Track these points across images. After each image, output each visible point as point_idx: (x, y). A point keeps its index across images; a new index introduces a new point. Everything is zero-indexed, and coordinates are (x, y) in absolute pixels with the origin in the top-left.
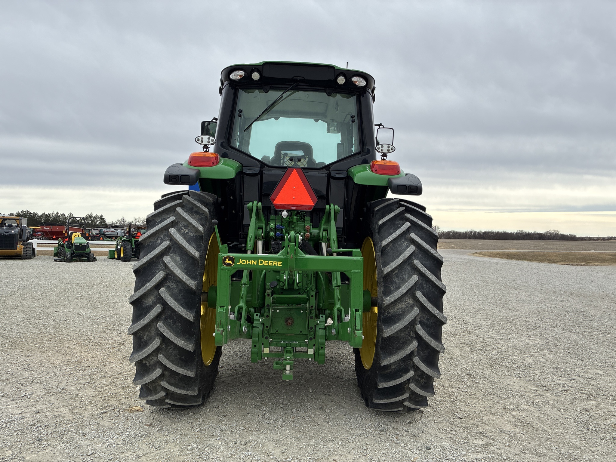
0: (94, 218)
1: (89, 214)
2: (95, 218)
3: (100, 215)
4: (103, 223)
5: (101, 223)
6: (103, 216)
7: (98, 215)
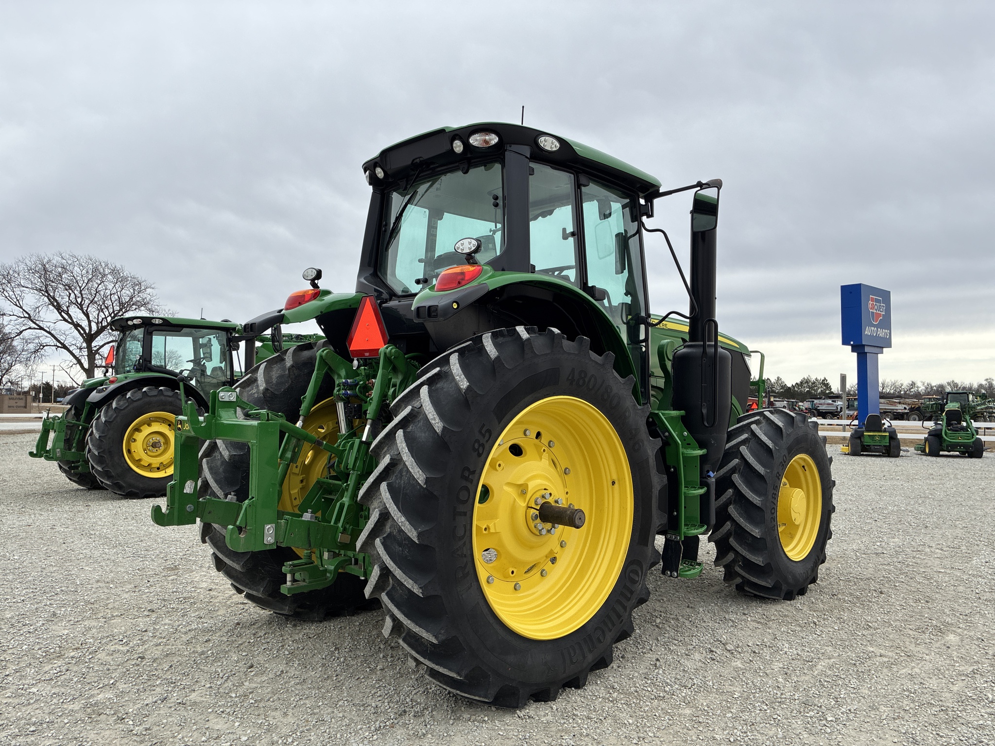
0: (812, 384)
1: (806, 378)
2: (814, 383)
3: (823, 379)
4: (827, 392)
5: (823, 393)
6: (827, 381)
7: (819, 378)
